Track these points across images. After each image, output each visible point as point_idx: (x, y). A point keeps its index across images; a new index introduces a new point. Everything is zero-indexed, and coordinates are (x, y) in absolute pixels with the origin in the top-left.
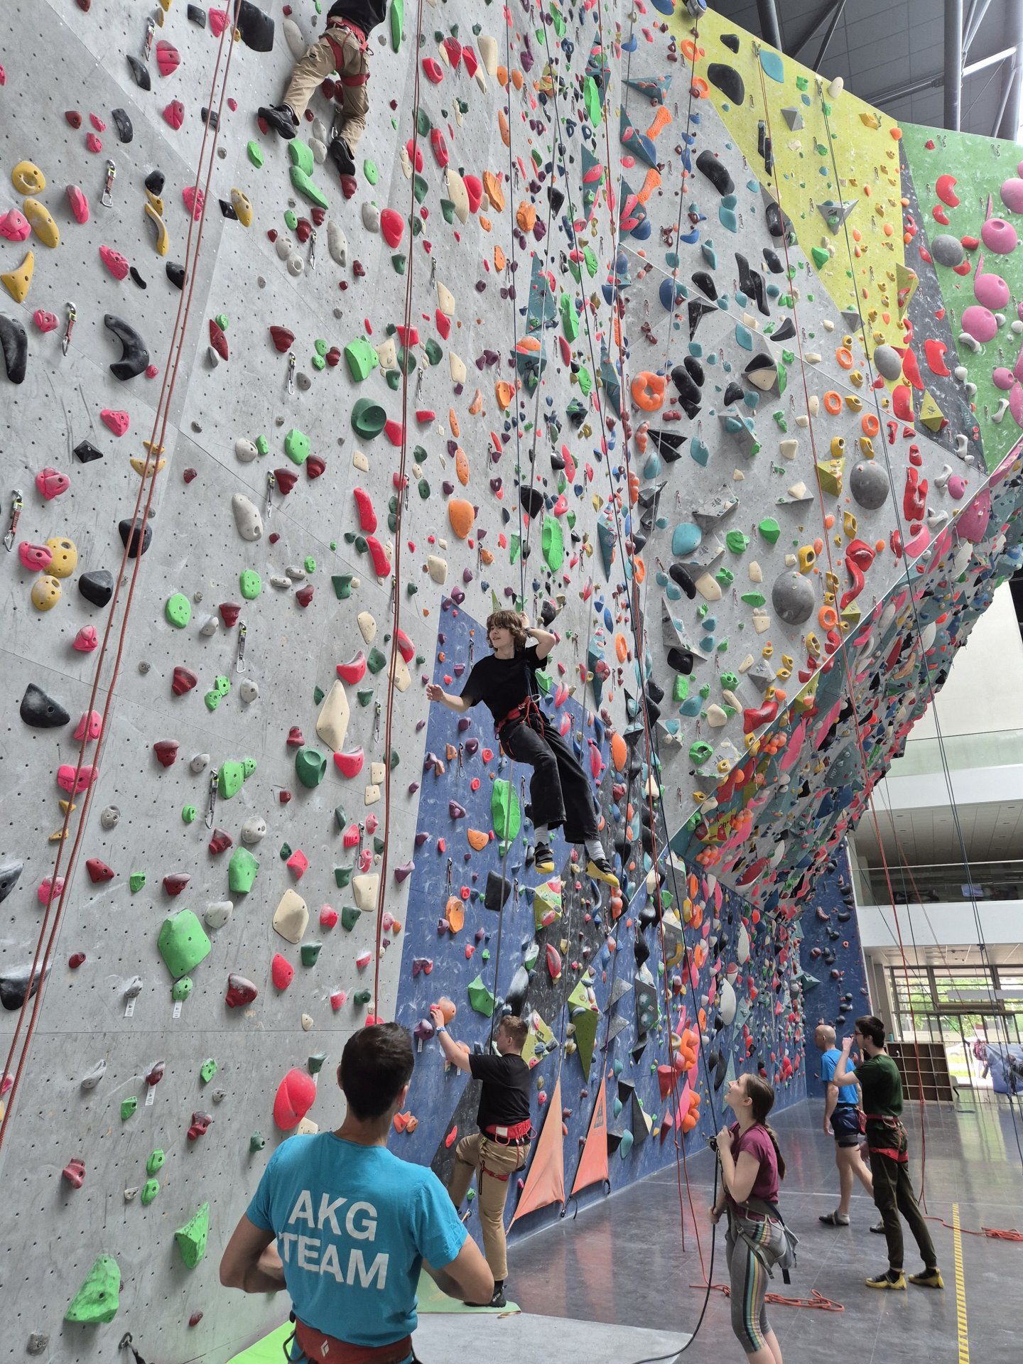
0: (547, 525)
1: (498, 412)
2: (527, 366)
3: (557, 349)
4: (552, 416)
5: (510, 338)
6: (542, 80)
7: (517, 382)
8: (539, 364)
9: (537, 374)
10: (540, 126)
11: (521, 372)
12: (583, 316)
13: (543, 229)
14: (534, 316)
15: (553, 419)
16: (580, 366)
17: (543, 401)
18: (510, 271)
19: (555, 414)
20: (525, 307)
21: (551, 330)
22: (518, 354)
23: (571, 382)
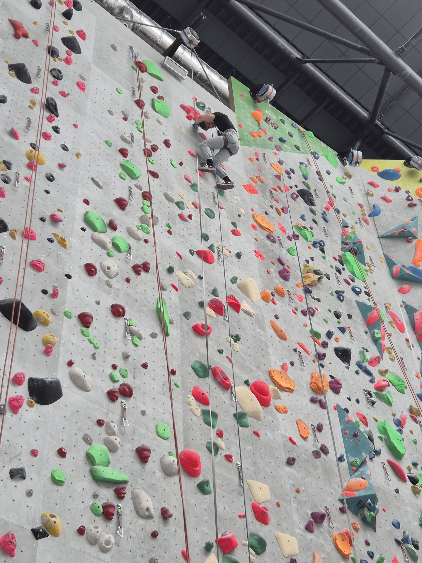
2: (359, 506)
3: (388, 473)
4: (404, 537)
5: (334, 489)
6: (303, 279)
7: (354, 524)
8: (369, 501)
9: (371, 509)
10: (311, 310)
11: (356, 513)
12: (406, 429)
13: (338, 384)
14: (353, 458)
15: (406, 540)
16: (418, 475)
17: (389, 528)
18: (317, 433)
19: (407, 533)
20: (343, 454)
21: (376, 459)
22: (347, 499)
23: (415, 494)
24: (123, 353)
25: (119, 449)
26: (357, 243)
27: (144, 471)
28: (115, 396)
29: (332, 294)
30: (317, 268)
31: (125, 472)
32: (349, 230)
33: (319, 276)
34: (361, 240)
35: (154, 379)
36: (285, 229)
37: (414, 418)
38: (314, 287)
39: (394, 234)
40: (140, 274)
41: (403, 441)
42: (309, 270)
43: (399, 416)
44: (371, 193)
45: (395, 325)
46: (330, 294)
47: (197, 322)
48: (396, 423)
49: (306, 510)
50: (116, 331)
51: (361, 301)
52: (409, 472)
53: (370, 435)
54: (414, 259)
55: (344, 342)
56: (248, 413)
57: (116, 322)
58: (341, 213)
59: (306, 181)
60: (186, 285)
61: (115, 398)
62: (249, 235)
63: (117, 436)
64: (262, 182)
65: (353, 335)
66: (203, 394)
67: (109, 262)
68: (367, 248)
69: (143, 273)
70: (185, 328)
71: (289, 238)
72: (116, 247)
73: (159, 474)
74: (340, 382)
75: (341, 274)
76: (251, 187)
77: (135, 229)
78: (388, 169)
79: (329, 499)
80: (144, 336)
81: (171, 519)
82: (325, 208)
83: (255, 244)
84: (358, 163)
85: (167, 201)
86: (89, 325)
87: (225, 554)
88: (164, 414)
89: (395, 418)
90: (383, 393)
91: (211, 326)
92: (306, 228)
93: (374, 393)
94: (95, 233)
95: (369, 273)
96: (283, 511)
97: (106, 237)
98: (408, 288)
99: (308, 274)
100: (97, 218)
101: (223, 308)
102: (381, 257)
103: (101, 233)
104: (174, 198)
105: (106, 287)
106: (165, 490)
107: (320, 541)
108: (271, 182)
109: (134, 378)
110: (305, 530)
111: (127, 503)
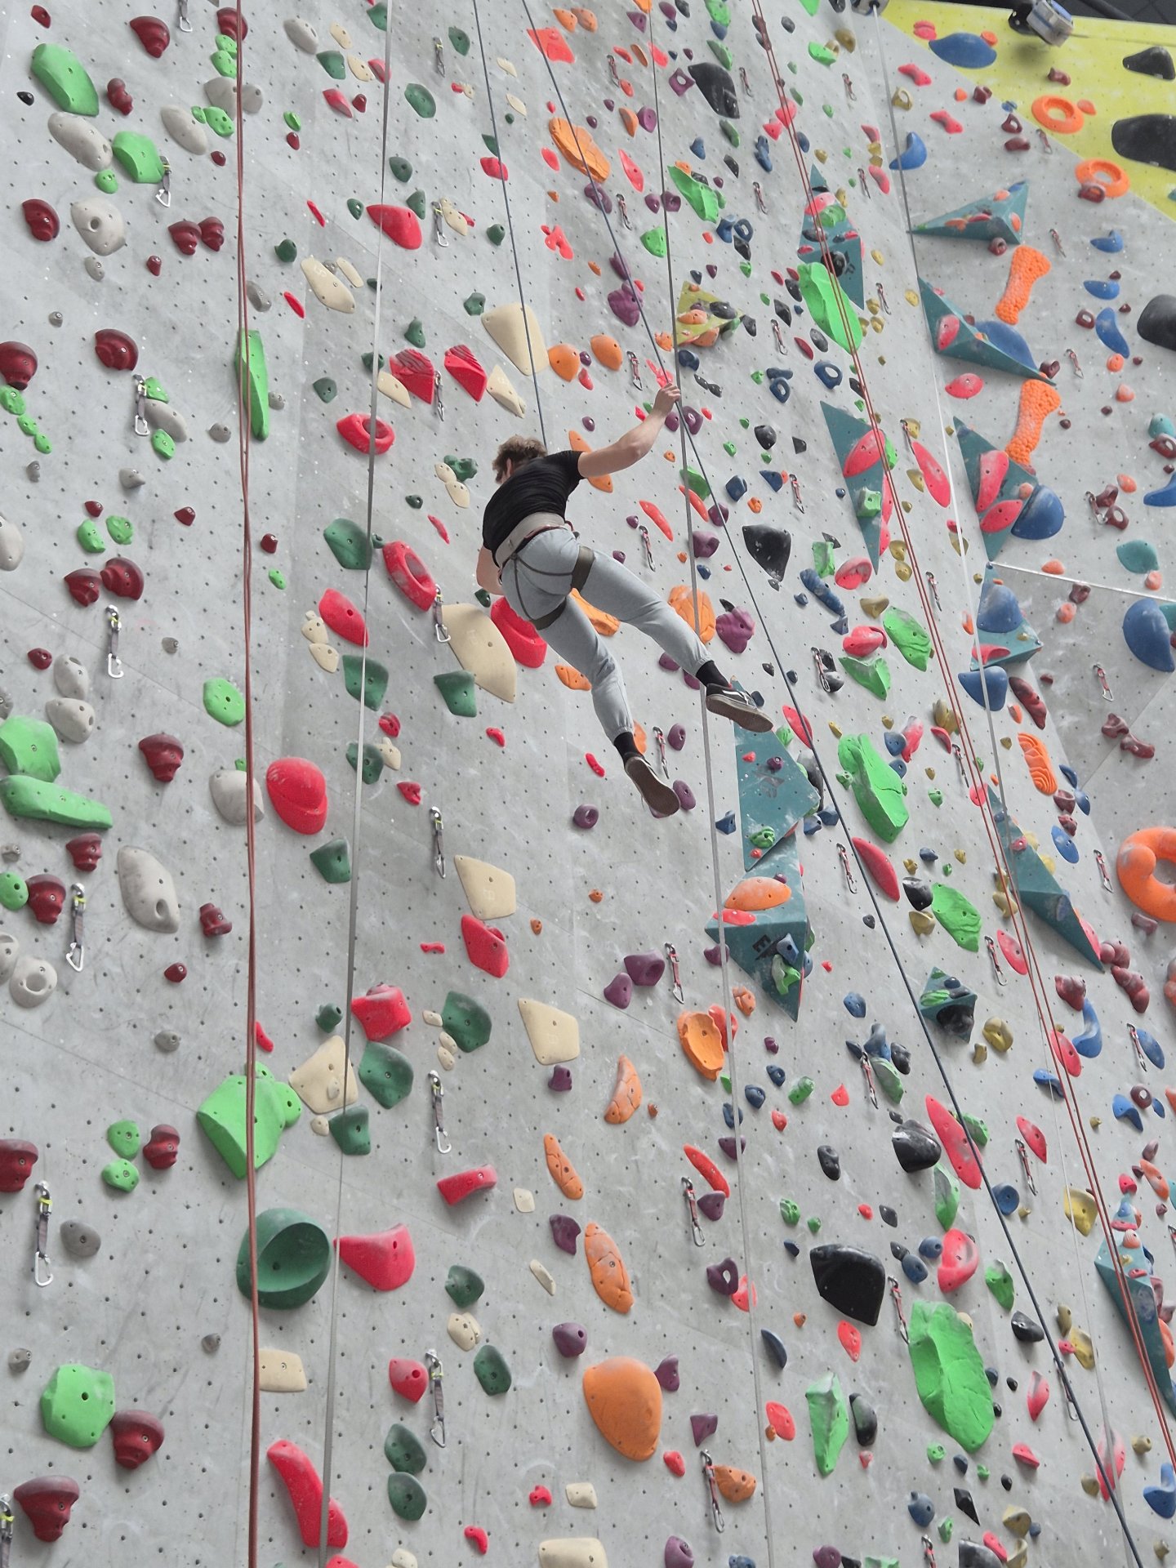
0: (915, 1330)
1: (697, 1091)
2: (759, 950)
3: (852, 873)
4: (872, 1039)
5: (698, 901)
6: (677, 323)
7: (741, 996)
8: (789, 939)
9: (791, 961)
10: (691, 416)
11: (748, 969)
12: (915, 766)
13: (742, 627)
14: (760, 825)
15: (875, 1047)
16: (934, 886)
17: (835, 1013)
18: (668, 752)
19: (881, 1031)
20: (731, 814)
21: (823, 833)
22: (726, 930)
23: (918, 934)
24: (122, 474)
25: (90, 738)
26: (846, 240)
27: (160, 805)
28: (88, 589)
29: (756, 378)
30: (721, 297)
31: (102, 800)
32: (828, 199)
33: (724, 322)
34: (860, 234)
35: (209, 558)
36: (640, 175)
37: (942, 736)
38: (707, 353)
39: (956, 227)
40: (191, 252)
41: (905, 794)
42: (697, 301)
43: (903, 727)
44: (905, 100)
45: (923, 483)
46: (752, 376)
47: (351, 413)
48: (892, 746)
49: (612, 946)
50: (106, 407)
51: (836, 407)
52: (908, 876)
53: (815, 770)
54: (1001, 301)
55: (774, 515)
56: (476, 679)
57: (109, 383)
58: (812, 149)
59: (719, 43)
60: (329, 299)
61: (87, 597)
62: (531, 181)
63: (87, 702)
64: (589, 28)
65: (801, 497)
66: (350, 613)
67: (97, 205)
68: (875, 258)
69: (200, 251)
70: (315, 425)
71: (651, 203)
72: (123, 162)
73: (204, 815)
74: (749, 622)
75: (788, 322)
76: (552, 38)
77: (187, 117)
78: (960, 35)
79: (680, 926)
80: (188, 432)
81: (225, 937)
82: (766, 128)
83: (547, 208)
84: (878, 6)
85: (291, 47)
86: (23, 381)
87: (373, 1040)
88: (230, 655)
89: (888, 731)
90: (867, 662)
91: (394, 428)
92: (702, 179)
93: (840, 660)
94: (62, 114)
95: (869, 329)
96: (548, 945)
97: (95, 130)
98: (974, 382)
99: (695, 311)
100: (70, 70)
101: (431, 380)
102: (910, 287)
103: (80, 118)
104: (316, 40)
105: (86, 278)
106: (215, 859)
107: (643, 1031)
108: (615, 31)
109: (151, 548)
110: (605, 1001)
111: (102, 883)
